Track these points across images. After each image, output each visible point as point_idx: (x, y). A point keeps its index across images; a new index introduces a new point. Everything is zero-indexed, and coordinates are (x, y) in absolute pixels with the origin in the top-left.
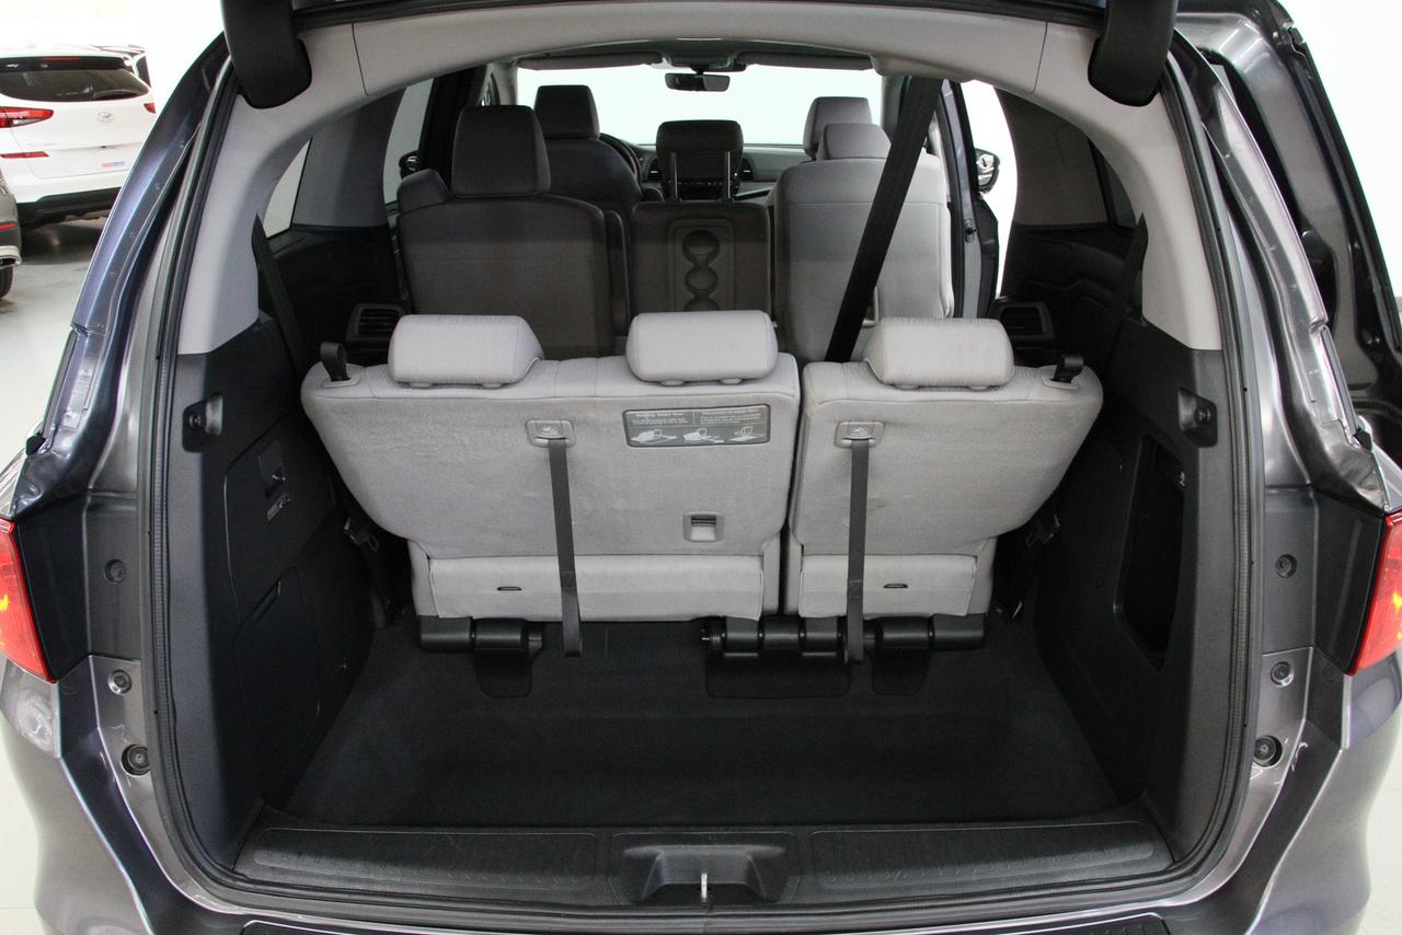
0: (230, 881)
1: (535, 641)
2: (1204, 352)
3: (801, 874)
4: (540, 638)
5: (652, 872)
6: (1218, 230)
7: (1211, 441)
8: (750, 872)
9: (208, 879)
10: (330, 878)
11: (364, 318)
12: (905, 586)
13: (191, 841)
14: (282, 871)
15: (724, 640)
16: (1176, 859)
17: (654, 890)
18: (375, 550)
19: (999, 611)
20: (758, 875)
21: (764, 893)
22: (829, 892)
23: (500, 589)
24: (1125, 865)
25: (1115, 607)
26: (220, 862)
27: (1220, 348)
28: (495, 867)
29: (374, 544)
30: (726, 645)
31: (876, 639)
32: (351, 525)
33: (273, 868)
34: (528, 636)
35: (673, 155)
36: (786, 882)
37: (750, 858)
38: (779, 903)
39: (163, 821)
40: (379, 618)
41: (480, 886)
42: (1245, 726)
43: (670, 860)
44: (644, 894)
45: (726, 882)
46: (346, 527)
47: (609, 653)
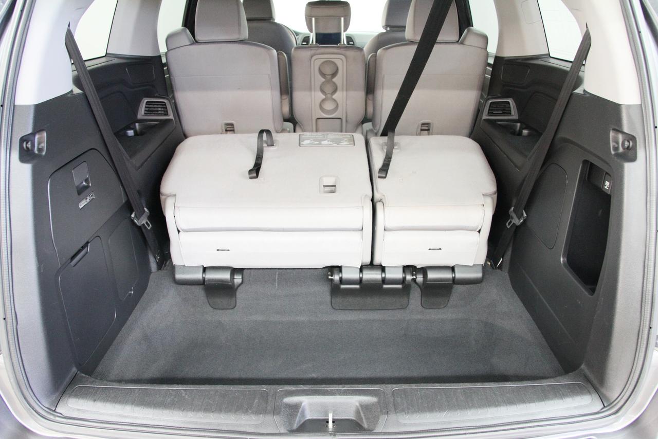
0: (52, 417)
1: (238, 279)
2: (629, 106)
3: (387, 413)
4: (241, 277)
5: (300, 412)
6: (639, 32)
7: (633, 159)
8: (358, 412)
9: (39, 417)
10: (111, 415)
11: (148, 106)
12: (440, 249)
13: (28, 394)
14: (84, 411)
15: (341, 279)
16: (605, 405)
17: (301, 423)
18: (149, 228)
19: (489, 263)
20: (362, 415)
21: (365, 425)
22: (405, 425)
23: (218, 250)
24: (575, 408)
25: (562, 259)
26: (47, 406)
27: (640, 104)
28: (207, 409)
29: (149, 226)
30: (341, 281)
31: (424, 278)
32: (135, 214)
33: (78, 410)
34: (234, 276)
35: (313, 19)
36: (379, 419)
37: (358, 405)
38: (374, 431)
39: (11, 382)
40: (153, 266)
41: (199, 420)
42: (651, 328)
43: (310, 405)
44: (295, 426)
45: (343, 418)
46: (133, 216)
47: (278, 285)
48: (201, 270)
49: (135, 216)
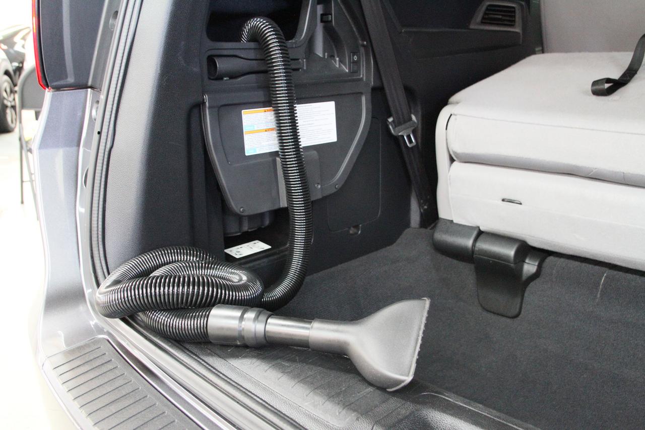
1: (530, 266)
4: (537, 264)
11: (488, 12)
18: (410, 146)
23: (503, 200)
29: (410, 141)
34: (526, 257)
46: (390, 120)
47: (602, 295)
48: (475, 233)
49: (393, 121)
